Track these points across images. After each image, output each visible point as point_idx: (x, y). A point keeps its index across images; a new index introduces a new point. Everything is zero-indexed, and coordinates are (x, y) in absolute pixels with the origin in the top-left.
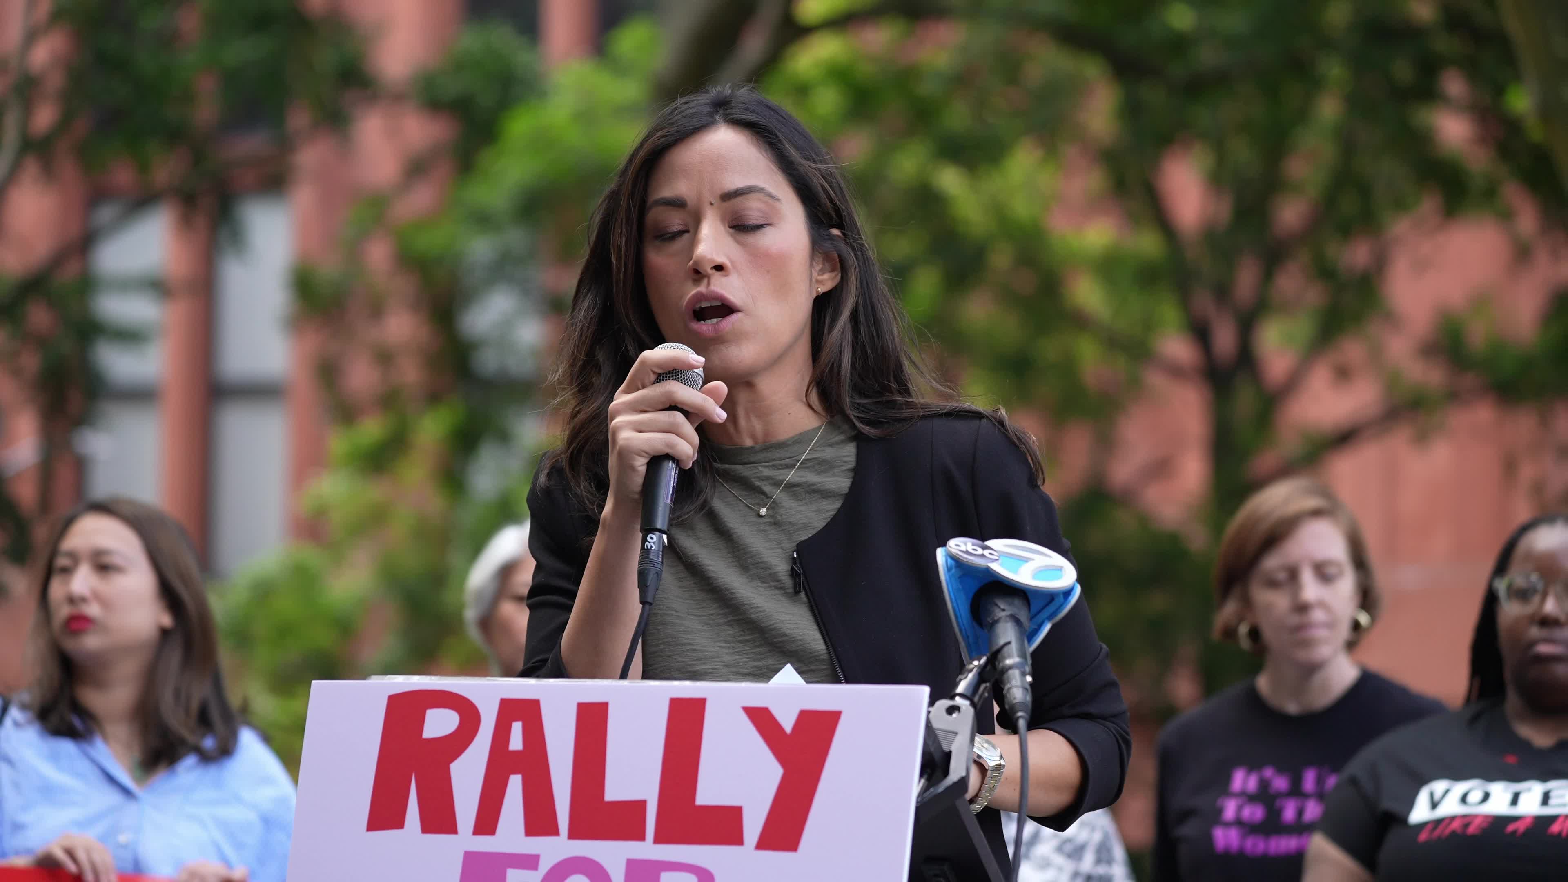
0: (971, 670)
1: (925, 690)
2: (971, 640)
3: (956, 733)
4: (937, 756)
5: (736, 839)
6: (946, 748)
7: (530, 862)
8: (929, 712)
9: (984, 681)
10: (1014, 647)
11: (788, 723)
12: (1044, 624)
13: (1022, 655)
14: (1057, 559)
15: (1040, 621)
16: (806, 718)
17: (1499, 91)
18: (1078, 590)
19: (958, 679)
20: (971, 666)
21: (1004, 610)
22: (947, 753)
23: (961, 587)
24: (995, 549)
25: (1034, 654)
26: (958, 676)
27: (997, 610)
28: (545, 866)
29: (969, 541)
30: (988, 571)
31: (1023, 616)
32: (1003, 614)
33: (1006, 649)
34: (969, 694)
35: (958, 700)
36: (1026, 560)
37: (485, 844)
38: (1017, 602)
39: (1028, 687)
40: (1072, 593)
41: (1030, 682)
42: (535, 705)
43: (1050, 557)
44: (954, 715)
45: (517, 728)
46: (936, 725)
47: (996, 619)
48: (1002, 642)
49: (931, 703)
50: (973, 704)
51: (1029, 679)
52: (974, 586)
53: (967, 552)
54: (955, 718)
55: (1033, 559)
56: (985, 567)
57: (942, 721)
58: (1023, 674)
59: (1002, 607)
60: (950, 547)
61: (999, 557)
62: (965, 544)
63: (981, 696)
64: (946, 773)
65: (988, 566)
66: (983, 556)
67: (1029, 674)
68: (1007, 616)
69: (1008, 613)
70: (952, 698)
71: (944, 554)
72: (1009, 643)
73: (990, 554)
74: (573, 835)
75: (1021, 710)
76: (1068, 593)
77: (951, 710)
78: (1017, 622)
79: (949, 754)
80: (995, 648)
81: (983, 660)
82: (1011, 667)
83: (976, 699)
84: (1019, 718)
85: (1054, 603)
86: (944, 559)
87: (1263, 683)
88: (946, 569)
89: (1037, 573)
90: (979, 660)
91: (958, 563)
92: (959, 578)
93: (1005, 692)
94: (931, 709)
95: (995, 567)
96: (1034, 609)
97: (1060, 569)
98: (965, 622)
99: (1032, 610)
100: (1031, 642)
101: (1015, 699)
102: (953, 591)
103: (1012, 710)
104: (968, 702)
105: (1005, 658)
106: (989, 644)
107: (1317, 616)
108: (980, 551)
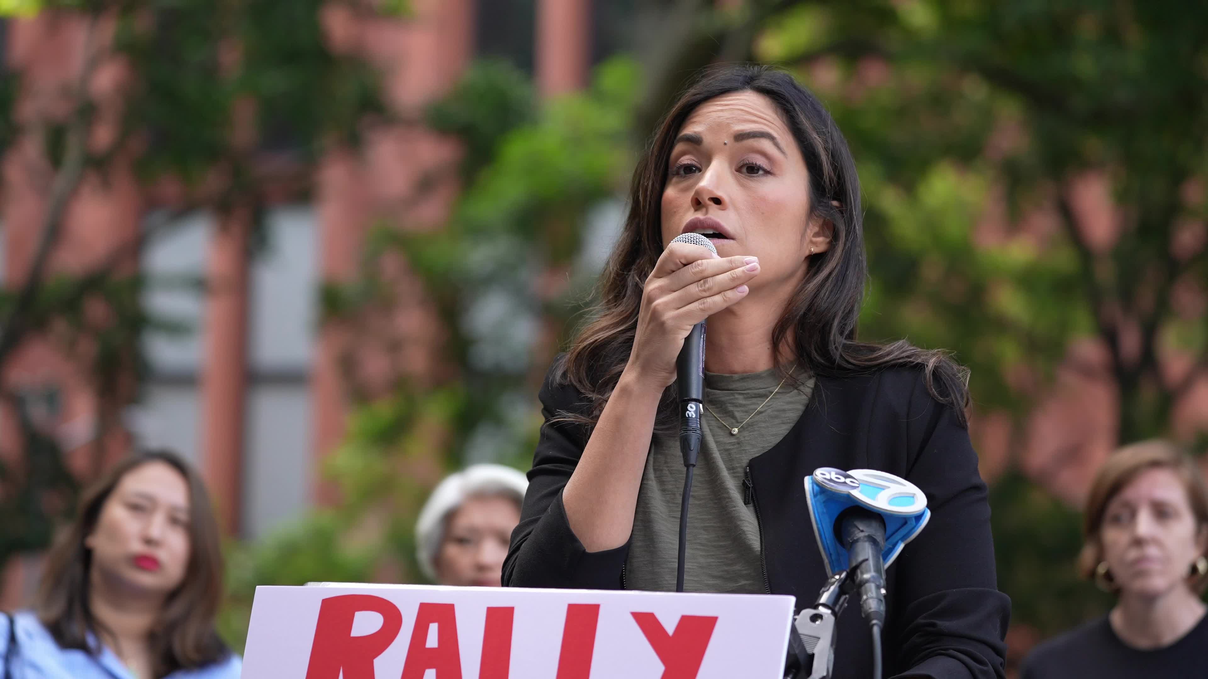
0: (833, 584)
1: (792, 600)
2: (833, 557)
3: (819, 638)
4: (802, 658)
6: (809, 651)
8: (795, 620)
9: (845, 594)
10: (871, 565)
11: (670, 627)
12: (898, 544)
13: (878, 570)
14: (910, 488)
15: (895, 541)
16: (686, 622)
18: (928, 514)
19: (821, 591)
20: (833, 580)
21: (862, 531)
22: (808, 655)
23: (825, 511)
24: (856, 478)
26: (821, 589)
27: (857, 531)
29: (833, 471)
30: (849, 497)
31: (879, 537)
32: (862, 535)
33: (864, 565)
34: (830, 604)
35: (822, 610)
36: (883, 488)
38: (875, 524)
39: (882, 599)
40: (923, 518)
41: (884, 594)
42: (449, 608)
43: (904, 485)
44: (817, 623)
45: (433, 629)
46: (801, 630)
47: (855, 538)
48: (860, 559)
49: (797, 612)
50: (834, 613)
51: (883, 591)
52: (837, 511)
53: (831, 480)
54: (818, 624)
55: (889, 487)
56: (847, 493)
57: (807, 628)
58: (878, 587)
59: (861, 528)
60: (816, 475)
61: (859, 484)
62: (830, 474)
63: (840, 605)
64: (809, 672)
65: (849, 492)
66: (845, 483)
67: (884, 587)
68: (865, 536)
69: (867, 534)
70: (816, 607)
71: (811, 481)
72: (867, 560)
73: (852, 482)
75: (875, 619)
76: (919, 517)
77: (815, 618)
78: (872, 540)
79: (812, 657)
80: (854, 564)
81: (844, 575)
82: (867, 581)
83: (837, 609)
84: (874, 625)
85: (907, 525)
86: (811, 486)
87: (1117, 619)
88: (812, 495)
89: (893, 500)
90: (840, 574)
91: (821, 489)
92: (824, 502)
93: (861, 603)
94: (796, 617)
95: (856, 493)
96: (889, 532)
97: (913, 496)
98: (830, 542)
99: (887, 532)
100: (886, 561)
101: (870, 608)
102: (818, 513)
103: (868, 618)
104: (829, 611)
105: (862, 573)
106: (849, 560)
107: (1152, 551)
108: (842, 479)
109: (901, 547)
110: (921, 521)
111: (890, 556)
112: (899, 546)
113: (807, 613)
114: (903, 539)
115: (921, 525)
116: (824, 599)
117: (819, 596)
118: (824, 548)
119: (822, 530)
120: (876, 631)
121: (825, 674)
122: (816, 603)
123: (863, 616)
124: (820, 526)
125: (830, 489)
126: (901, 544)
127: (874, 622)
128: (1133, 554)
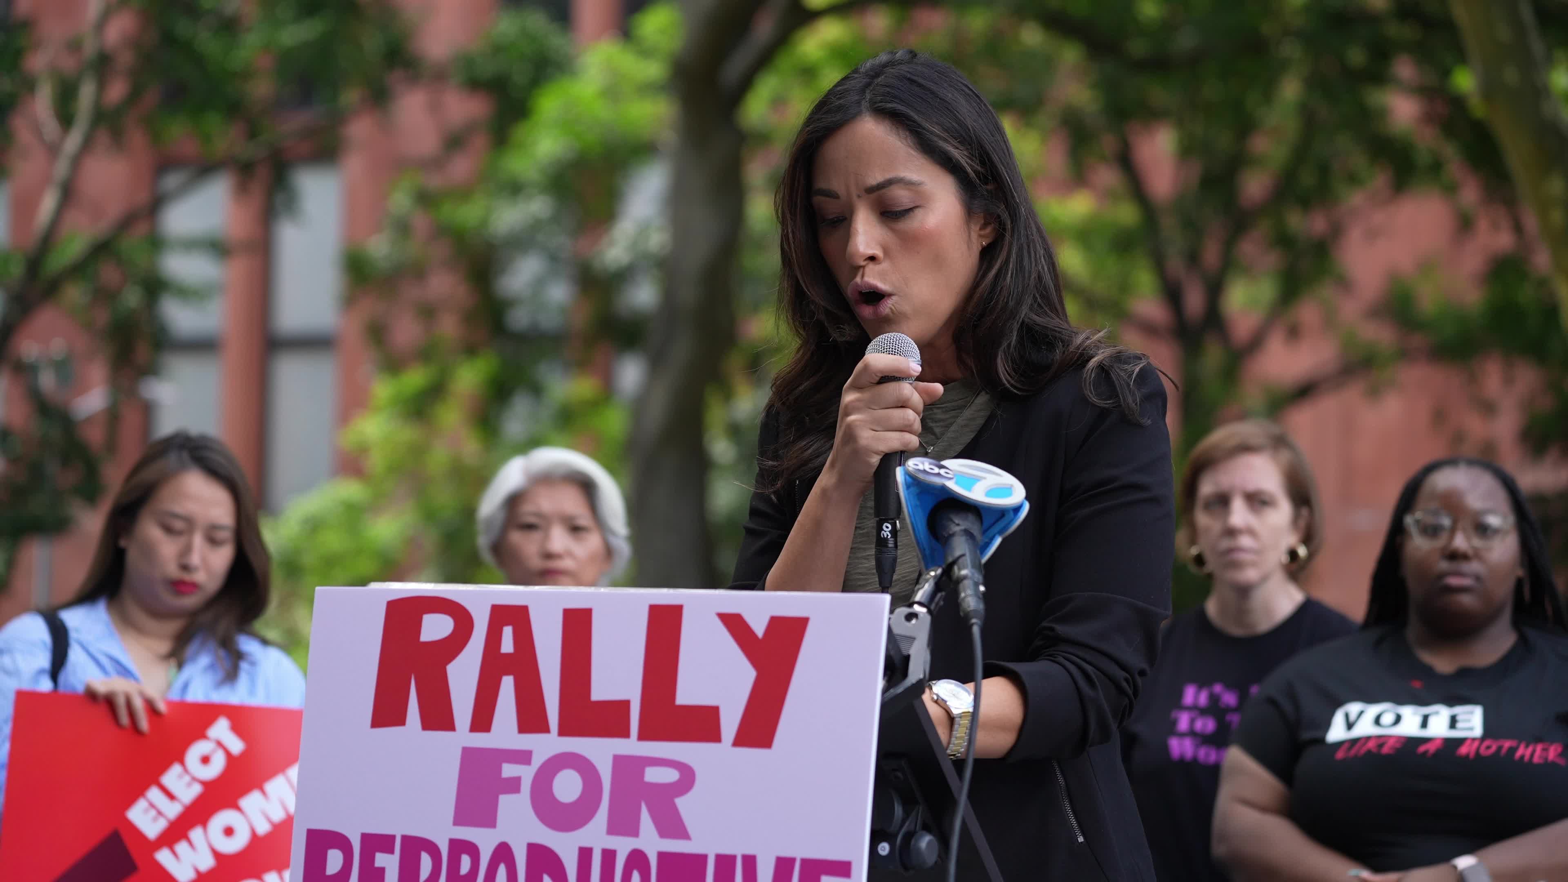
0: (927, 581)
2: (927, 552)
3: (914, 639)
4: (897, 659)
5: (713, 735)
6: (905, 653)
7: (524, 757)
8: (890, 619)
9: (941, 591)
10: (968, 559)
11: (759, 628)
14: (1008, 479)
15: (991, 535)
16: (776, 623)
17: (1446, 73)
20: (928, 576)
21: (958, 525)
22: (906, 656)
23: (918, 504)
24: (951, 468)
25: (986, 566)
27: (952, 525)
28: (538, 761)
29: (927, 461)
30: (944, 489)
31: (976, 530)
32: (957, 529)
33: (960, 561)
34: (926, 602)
35: (917, 608)
36: (980, 478)
37: (480, 740)
38: (971, 517)
39: (981, 596)
40: (1021, 510)
41: (983, 591)
42: (523, 611)
43: (1001, 476)
44: (913, 622)
45: (508, 632)
46: (896, 631)
47: (951, 532)
48: (957, 553)
49: (892, 612)
50: (930, 611)
51: (982, 588)
52: (930, 503)
53: (924, 471)
54: (914, 624)
55: (985, 478)
57: (903, 628)
58: (977, 585)
59: (957, 521)
60: (909, 466)
61: (954, 475)
62: (923, 464)
63: (937, 604)
64: (905, 674)
65: (944, 485)
66: (939, 474)
67: (982, 584)
68: (961, 530)
69: (963, 528)
70: (911, 605)
71: (903, 472)
72: (963, 555)
73: (946, 472)
74: (563, 732)
75: (976, 617)
76: (1017, 509)
77: (910, 617)
78: (970, 535)
79: (907, 659)
80: (950, 560)
81: (939, 571)
82: (965, 577)
83: (933, 607)
84: (972, 624)
85: (1004, 518)
86: (903, 478)
87: (1212, 607)
88: (905, 487)
89: (989, 491)
90: (935, 571)
91: (914, 481)
92: (917, 494)
94: (892, 616)
95: (951, 485)
96: (986, 524)
97: (1010, 487)
98: (922, 536)
99: (984, 523)
101: (969, 607)
102: (911, 506)
103: (967, 617)
104: (924, 610)
105: (960, 569)
106: (944, 556)
107: (1245, 541)
108: (936, 470)
109: (998, 541)
110: (1020, 513)
111: (986, 551)
112: (996, 541)
113: (903, 611)
114: (1000, 533)
116: (919, 596)
117: (913, 592)
119: (915, 525)
120: (976, 630)
121: (921, 676)
122: (911, 601)
123: (962, 614)
124: (913, 520)
125: (923, 481)
128: (1225, 544)
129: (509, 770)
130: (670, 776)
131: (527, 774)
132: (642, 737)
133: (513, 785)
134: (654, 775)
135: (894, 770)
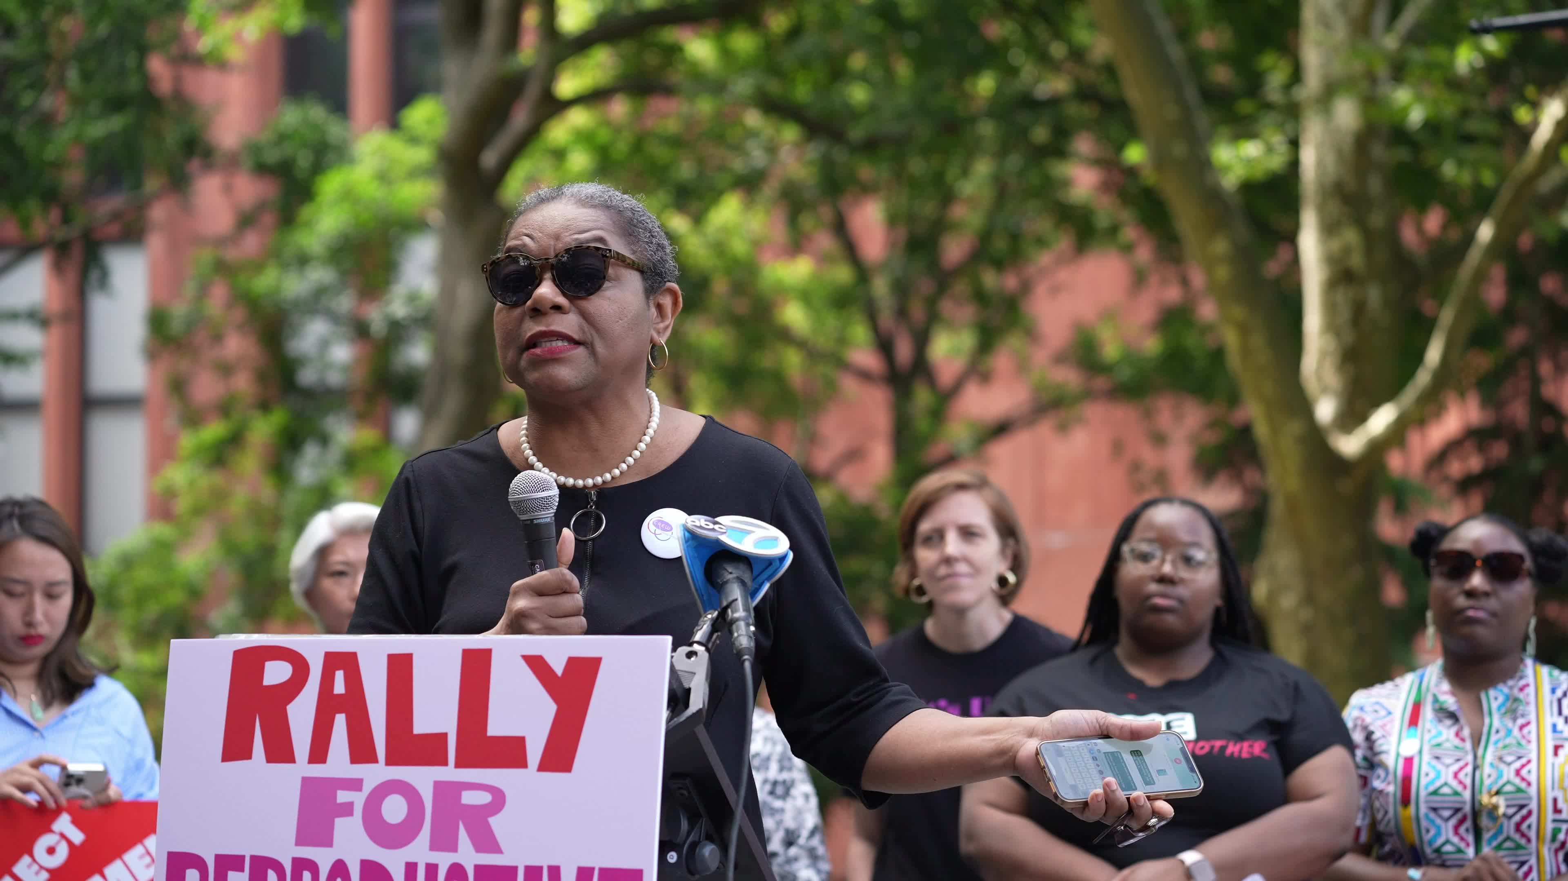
0: (706, 622)
1: (669, 639)
2: (705, 598)
3: (695, 674)
4: (679, 693)
5: (521, 762)
6: (686, 686)
7: (355, 785)
8: (672, 657)
9: (717, 631)
10: (740, 604)
11: (559, 668)
12: (764, 584)
13: (747, 609)
14: (774, 532)
15: (761, 581)
16: (573, 663)
17: (1119, 148)
18: (791, 556)
19: (695, 630)
20: (706, 619)
21: (731, 573)
22: (687, 689)
23: (696, 555)
24: (724, 524)
25: (756, 608)
26: (694, 628)
27: (726, 574)
28: (368, 787)
29: (703, 518)
30: (718, 542)
31: (747, 577)
32: (730, 576)
33: (733, 605)
34: (704, 641)
35: (696, 647)
36: (749, 532)
37: (318, 771)
38: (742, 566)
39: (752, 635)
40: (786, 559)
41: (753, 631)
42: (353, 656)
43: (767, 529)
44: (693, 659)
45: (339, 676)
46: (678, 667)
47: (725, 580)
48: (731, 599)
49: (674, 649)
50: (708, 650)
51: (752, 628)
52: (707, 554)
53: (701, 527)
54: (693, 661)
55: (754, 532)
56: (716, 538)
57: (683, 664)
58: (748, 625)
59: (730, 571)
60: (687, 523)
61: (727, 530)
62: (699, 520)
63: (714, 643)
64: (687, 706)
65: (718, 538)
66: (713, 530)
67: (752, 625)
68: (734, 578)
69: (734, 575)
70: (691, 645)
72: (736, 600)
73: (719, 528)
74: (389, 762)
75: (746, 655)
76: (782, 558)
77: (690, 655)
78: (743, 583)
79: (688, 691)
80: (725, 604)
81: (716, 613)
82: (737, 620)
83: (710, 645)
84: (745, 660)
85: (771, 566)
87: (930, 627)
88: (684, 541)
89: (758, 543)
90: (712, 614)
91: (692, 536)
92: (694, 548)
93: (732, 640)
94: (673, 654)
95: (724, 538)
96: (755, 573)
97: (776, 539)
98: (701, 585)
99: (754, 572)
100: (754, 599)
101: (741, 645)
102: (690, 558)
103: (739, 654)
104: (702, 648)
105: (733, 612)
106: (720, 602)
107: (961, 568)
108: (711, 526)
109: (766, 586)
111: (756, 595)
114: (768, 579)
115: (783, 567)
116: (698, 636)
117: (692, 634)
118: (697, 590)
120: (747, 665)
121: (701, 706)
122: (691, 641)
123: (735, 651)
124: (692, 569)
125: (700, 535)
126: (766, 583)
127: (746, 657)
128: (943, 571)
129: (343, 796)
130: (483, 798)
131: (358, 799)
132: (458, 765)
133: (347, 810)
134: (469, 798)
135: (680, 788)
